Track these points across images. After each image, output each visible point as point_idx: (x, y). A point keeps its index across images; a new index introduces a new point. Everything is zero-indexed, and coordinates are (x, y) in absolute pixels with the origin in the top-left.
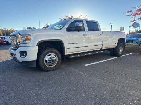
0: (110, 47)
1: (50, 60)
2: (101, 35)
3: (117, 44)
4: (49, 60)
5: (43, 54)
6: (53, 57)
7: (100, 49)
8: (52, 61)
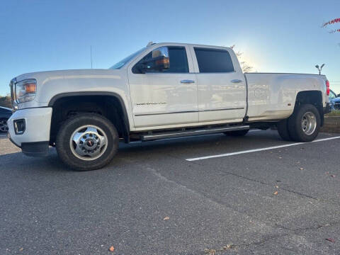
0: (272, 114)
1: (84, 141)
2: (239, 81)
3: (292, 107)
4: (81, 142)
5: (67, 126)
6: (91, 135)
7: (241, 120)
8: (88, 144)
